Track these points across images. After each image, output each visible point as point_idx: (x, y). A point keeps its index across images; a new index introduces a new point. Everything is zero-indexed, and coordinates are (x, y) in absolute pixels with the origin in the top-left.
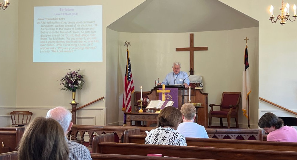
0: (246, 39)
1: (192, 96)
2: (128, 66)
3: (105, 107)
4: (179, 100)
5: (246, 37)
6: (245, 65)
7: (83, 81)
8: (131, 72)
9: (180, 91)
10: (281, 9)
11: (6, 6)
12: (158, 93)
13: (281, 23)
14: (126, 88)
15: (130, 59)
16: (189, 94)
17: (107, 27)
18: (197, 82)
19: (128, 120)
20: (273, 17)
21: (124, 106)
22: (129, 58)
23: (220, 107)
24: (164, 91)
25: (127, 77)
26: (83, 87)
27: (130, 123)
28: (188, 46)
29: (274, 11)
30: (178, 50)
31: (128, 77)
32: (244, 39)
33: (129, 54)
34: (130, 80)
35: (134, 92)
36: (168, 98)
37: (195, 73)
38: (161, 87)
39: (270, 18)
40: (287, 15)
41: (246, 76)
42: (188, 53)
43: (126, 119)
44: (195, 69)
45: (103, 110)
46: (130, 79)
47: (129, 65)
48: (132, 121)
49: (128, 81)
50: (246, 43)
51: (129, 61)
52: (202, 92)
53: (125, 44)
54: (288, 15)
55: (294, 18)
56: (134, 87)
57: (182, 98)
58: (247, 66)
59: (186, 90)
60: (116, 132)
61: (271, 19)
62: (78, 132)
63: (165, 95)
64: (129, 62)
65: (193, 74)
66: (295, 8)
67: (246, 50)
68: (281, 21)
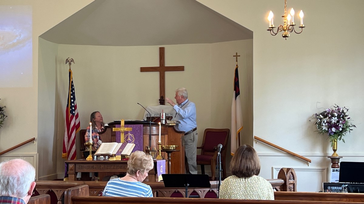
0: (237, 56)
1: (163, 136)
2: (71, 93)
3: (37, 153)
4: (145, 141)
5: (237, 53)
6: (235, 91)
7: (4, 116)
8: (75, 102)
9: (146, 129)
10: (283, 17)
12: (115, 132)
13: (284, 35)
14: (68, 124)
15: (74, 84)
16: (159, 133)
17: (39, 37)
18: (169, 115)
19: (71, 171)
20: (272, 28)
21: (64, 151)
22: (72, 82)
23: (201, 149)
24: (123, 128)
25: (70, 110)
26: (3, 124)
27: (74, 175)
28: (157, 64)
29: (275, 20)
30: (143, 70)
31: (72, 109)
32: (234, 56)
33: (73, 75)
34: (74, 114)
35: (81, 129)
36: (129, 139)
38: (119, 123)
39: (268, 29)
40: (291, 25)
41: (236, 107)
42: (157, 75)
43: (68, 170)
45: (33, 156)
46: (74, 112)
47: (72, 91)
48: (76, 173)
49: (71, 114)
50: (237, 61)
51: (72, 86)
52: (177, 130)
53: (67, 61)
54: (293, 25)
55: (301, 28)
56: (79, 123)
57: (148, 138)
58: (237, 93)
59: (154, 128)
60: (53, 189)
61: (270, 30)
63: (125, 135)
64: (72, 88)
65: (164, 105)
66: (301, 15)
67: (237, 71)
68: (284, 33)
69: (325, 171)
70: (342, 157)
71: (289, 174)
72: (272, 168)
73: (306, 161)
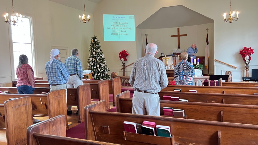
0: (207, 29)
9: (174, 58)
10: (230, 15)
11: (88, 21)
17: (136, 27)
20: (225, 19)
22: (147, 42)
28: (177, 34)
29: (227, 16)
30: (172, 36)
33: (147, 40)
37: (180, 48)
38: (164, 56)
41: (207, 48)
42: (177, 38)
44: (180, 46)
50: (207, 31)
53: (145, 35)
54: (234, 18)
55: (237, 19)
57: (175, 61)
58: (208, 43)
59: (177, 57)
62: (125, 80)
66: (238, 13)
67: (207, 35)
68: (230, 21)
69: (243, 71)
70: (250, 66)
71: (230, 73)
72: (222, 71)
73: (235, 68)
